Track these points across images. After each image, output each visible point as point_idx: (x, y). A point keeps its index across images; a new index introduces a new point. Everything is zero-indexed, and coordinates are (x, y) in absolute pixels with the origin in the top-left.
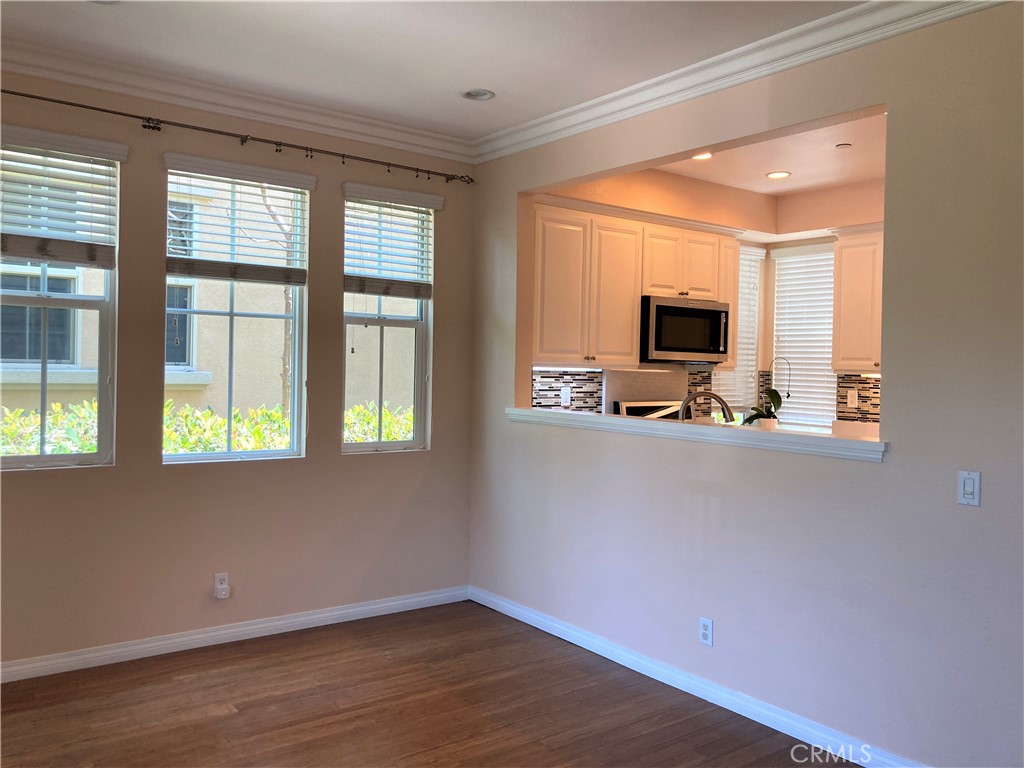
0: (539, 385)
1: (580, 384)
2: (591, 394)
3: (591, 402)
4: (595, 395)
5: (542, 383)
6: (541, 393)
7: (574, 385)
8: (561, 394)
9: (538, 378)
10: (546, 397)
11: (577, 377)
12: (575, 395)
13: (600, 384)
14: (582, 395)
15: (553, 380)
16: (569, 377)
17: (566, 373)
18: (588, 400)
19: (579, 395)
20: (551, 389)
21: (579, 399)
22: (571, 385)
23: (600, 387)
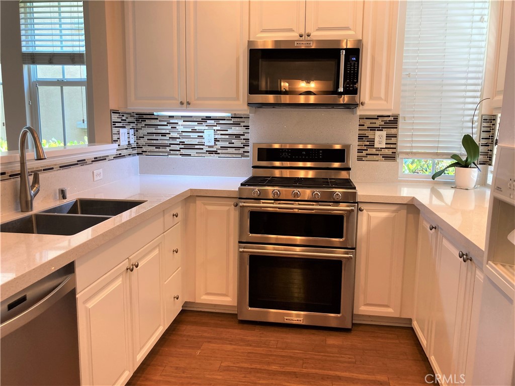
0: (182, 127)
1: (224, 127)
2: (238, 136)
3: (237, 143)
4: (242, 137)
5: (185, 126)
6: (184, 134)
7: (218, 128)
8: (204, 135)
9: (181, 122)
10: (189, 137)
11: (221, 122)
12: (220, 137)
13: (247, 127)
14: (227, 137)
15: (196, 123)
16: (213, 121)
17: (209, 118)
18: (233, 141)
19: (223, 137)
20: (194, 131)
21: (224, 140)
22: (215, 128)
23: (247, 131)
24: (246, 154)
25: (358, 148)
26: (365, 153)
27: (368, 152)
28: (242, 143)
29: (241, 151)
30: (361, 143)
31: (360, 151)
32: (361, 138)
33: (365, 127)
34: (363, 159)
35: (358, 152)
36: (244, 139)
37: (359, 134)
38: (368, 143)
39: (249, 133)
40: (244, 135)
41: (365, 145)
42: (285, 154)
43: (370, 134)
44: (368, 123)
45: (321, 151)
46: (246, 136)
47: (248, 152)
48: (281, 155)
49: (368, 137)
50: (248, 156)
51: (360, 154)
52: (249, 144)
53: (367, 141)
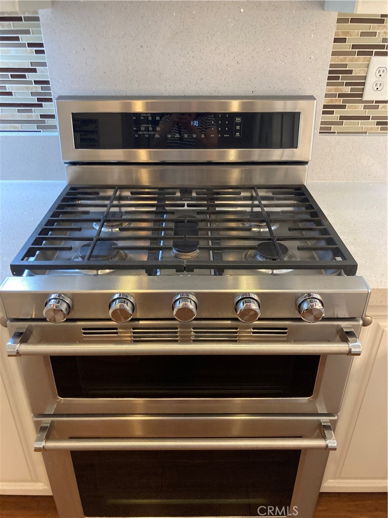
2: (18, 74)
3: (20, 92)
4: (31, 77)
13: (38, 48)
18: (9, 87)
23: (39, 58)
24: (49, 122)
25: (324, 101)
26: (338, 113)
27: (347, 112)
28: (32, 94)
29: (36, 113)
30: (333, 90)
31: (328, 109)
32: (334, 75)
33: (346, 47)
34: (334, 128)
35: (324, 113)
36: (36, 82)
37: (331, 66)
38: (347, 90)
39: (44, 64)
40: (34, 71)
41: (340, 96)
42: (147, 129)
43: (356, 64)
44: (355, 34)
45: (238, 120)
46: (41, 74)
47: (53, 117)
48: (136, 131)
49: (350, 72)
50: (54, 127)
51: (328, 118)
52: (50, 94)
53: (347, 84)
